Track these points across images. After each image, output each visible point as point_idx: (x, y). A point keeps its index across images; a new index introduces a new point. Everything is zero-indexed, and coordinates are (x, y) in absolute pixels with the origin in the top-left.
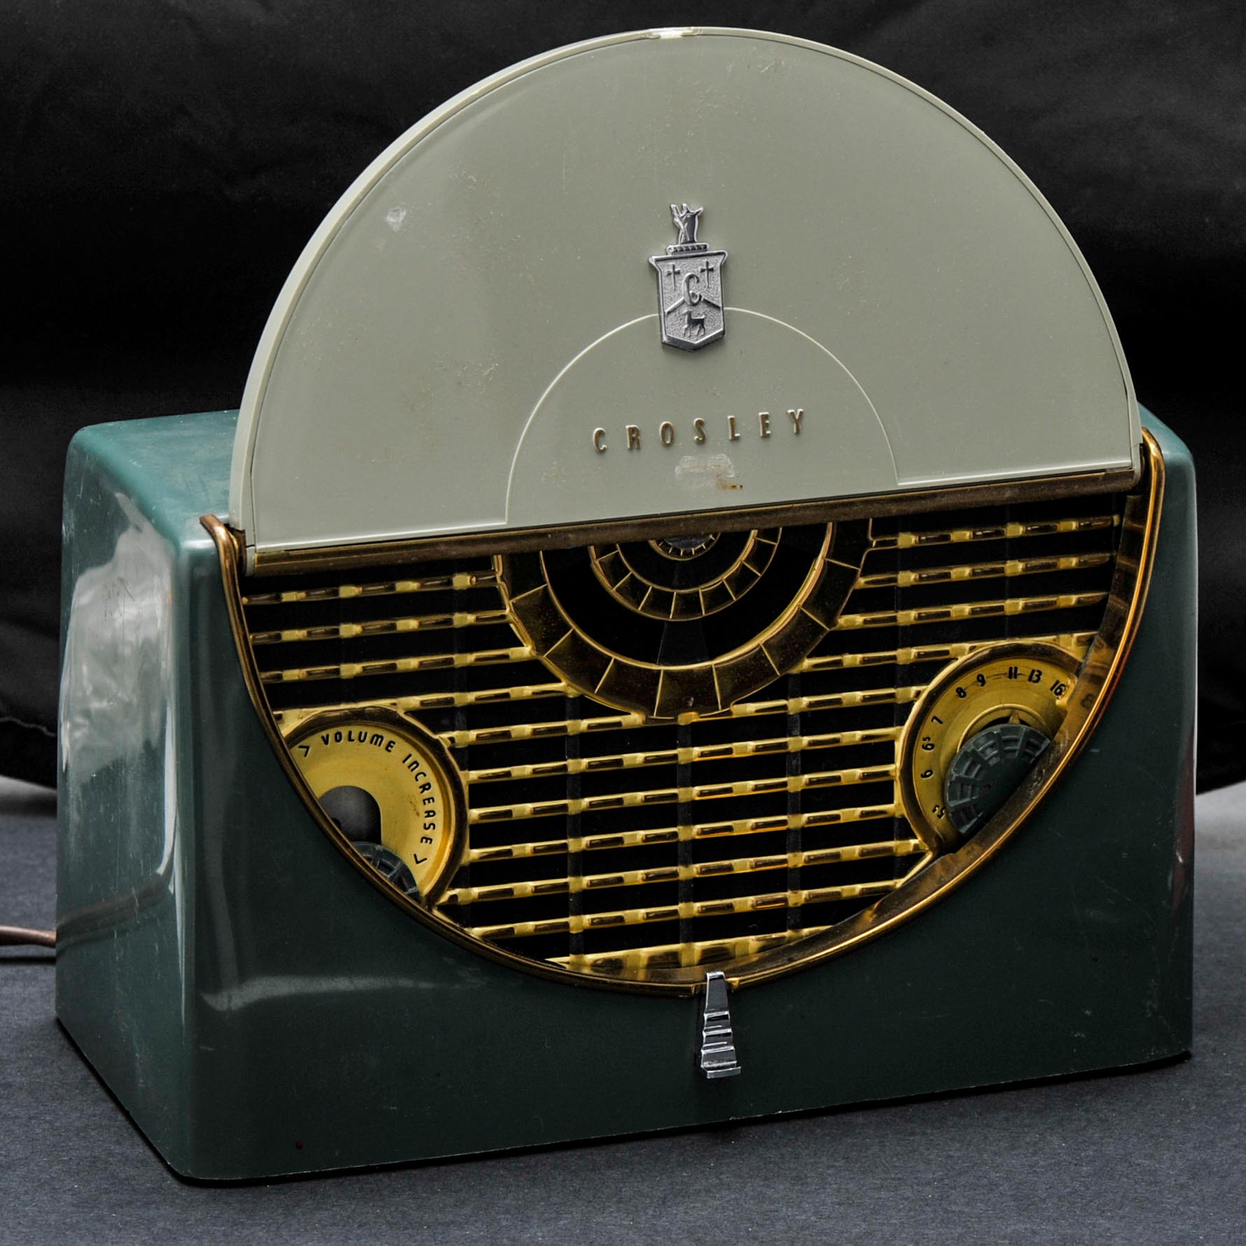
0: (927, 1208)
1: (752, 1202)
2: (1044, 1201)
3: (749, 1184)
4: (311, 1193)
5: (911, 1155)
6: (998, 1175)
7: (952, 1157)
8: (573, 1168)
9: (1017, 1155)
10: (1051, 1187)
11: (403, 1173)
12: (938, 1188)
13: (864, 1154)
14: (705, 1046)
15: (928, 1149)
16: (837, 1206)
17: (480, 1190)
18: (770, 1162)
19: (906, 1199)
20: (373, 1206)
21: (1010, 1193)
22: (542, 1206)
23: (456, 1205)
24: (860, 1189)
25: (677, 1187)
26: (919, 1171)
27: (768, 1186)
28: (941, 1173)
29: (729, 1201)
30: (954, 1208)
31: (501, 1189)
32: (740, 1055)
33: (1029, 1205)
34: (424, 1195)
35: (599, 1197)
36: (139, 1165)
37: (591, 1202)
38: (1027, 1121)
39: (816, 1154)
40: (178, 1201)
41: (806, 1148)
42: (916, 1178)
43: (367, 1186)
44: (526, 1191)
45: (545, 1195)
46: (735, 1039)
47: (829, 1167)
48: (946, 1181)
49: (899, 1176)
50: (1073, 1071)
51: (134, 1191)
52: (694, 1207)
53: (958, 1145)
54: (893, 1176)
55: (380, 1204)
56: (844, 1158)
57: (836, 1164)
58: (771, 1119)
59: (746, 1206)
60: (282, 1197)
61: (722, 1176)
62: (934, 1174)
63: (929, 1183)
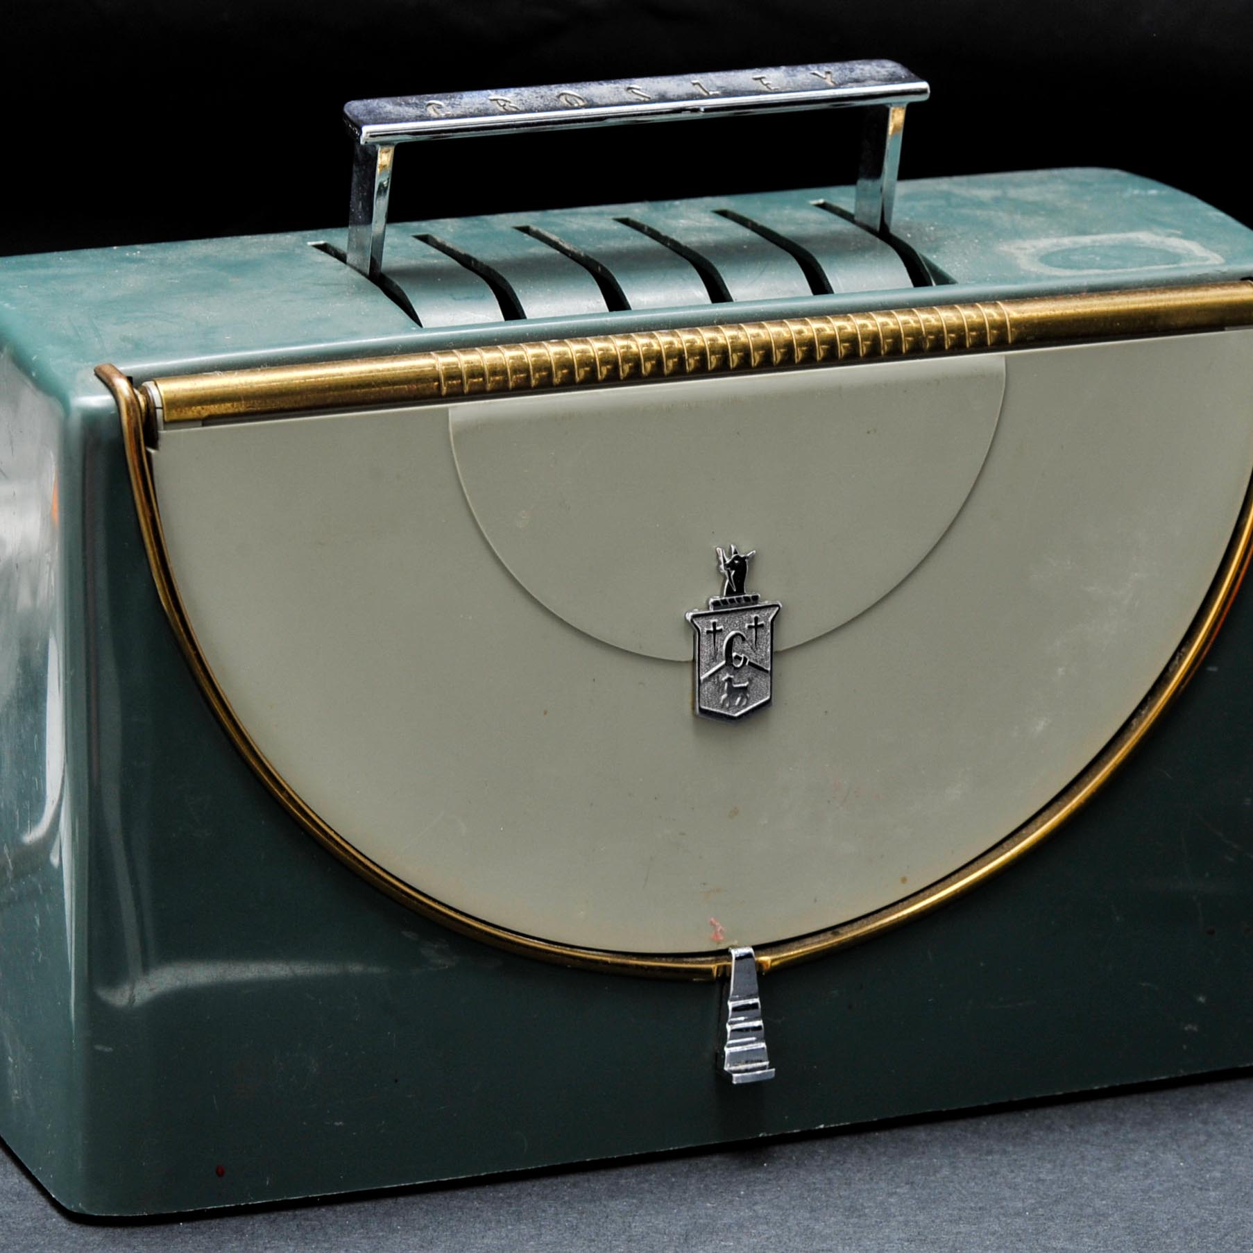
0: (1020, 1244)
1: (797, 1239)
2: (1167, 1234)
3: (792, 1217)
4: (236, 1232)
5: (991, 1178)
6: (1104, 1202)
7: (1044, 1181)
8: (567, 1198)
9: (1125, 1178)
10: (1173, 1218)
11: (352, 1206)
12: (1030, 1219)
13: (933, 1178)
14: (730, 1042)
15: (1012, 1171)
16: (906, 1244)
17: (451, 1227)
18: (815, 1189)
19: (994, 1234)
20: (317, 1248)
21: (1121, 1225)
22: (532, 1246)
23: (422, 1247)
24: (933, 1221)
25: (701, 1221)
26: (1005, 1199)
27: (817, 1220)
28: (1033, 1201)
29: (768, 1238)
30: (1054, 1244)
31: (478, 1226)
32: (774, 1054)
33: (1148, 1240)
34: (381, 1234)
35: (604, 1235)
36: (15, 1198)
37: (594, 1241)
38: (1131, 1136)
39: (872, 1179)
40: (67, 1244)
41: (859, 1171)
42: (1002, 1207)
43: (308, 1223)
44: (510, 1227)
45: (533, 1232)
46: (768, 1033)
47: (891, 1195)
48: (1041, 1211)
49: (980, 1205)
50: (1182, 1073)
51: (10, 1231)
52: (726, 1246)
53: (1049, 1166)
54: (972, 1205)
55: (326, 1245)
56: (907, 1184)
57: (898, 1190)
58: (810, 1136)
59: (791, 1244)
60: (200, 1238)
61: (756, 1207)
62: (1023, 1202)
63: (1018, 1214)
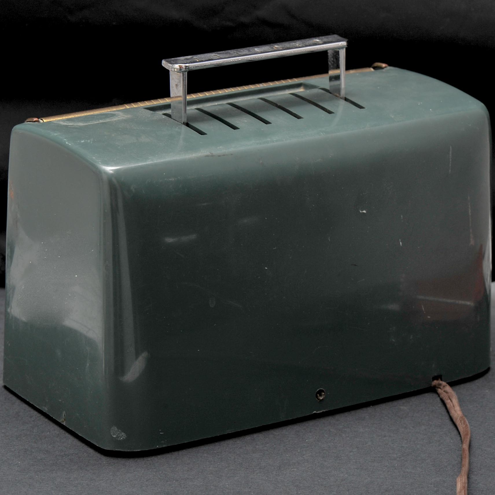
0: (396, 470)
1: (319, 468)
2: (446, 467)
3: (316, 460)
4: (124, 465)
5: (385, 446)
6: (425, 455)
7: (403, 447)
8: (238, 453)
9: (432, 446)
10: (448, 461)
11: (163, 456)
12: (399, 461)
13: (365, 446)
15: (393, 443)
16: (356, 470)
17: (198, 464)
18: (324, 450)
19: (386, 466)
20: (152, 471)
21: (431, 463)
22: (226, 471)
23: (188, 471)
24: (365, 462)
25: (285, 461)
26: (390, 454)
27: (325, 461)
28: (400, 454)
29: (308, 468)
30: (407, 470)
31: (207, 463)
33: (440, 469)
34: (174, 466)
35: (251, 466)
36: (46, 452)
37: (248, 468)
38: (434, 430)
39: (344, 446)
40: (65, 469)
41: (339, 443)
42: (389, 457)
43: (148, 462)
44: (218, 464)
45: (227, 465)
47: (350, 452)
48: (402, 458)
49: (382, 456)
51: (45, 465)
52: (293, 471)
53: (406, 441)
54: (379, 456)
55: (155, 470)
56: (356, 448)
57: (353, 450)
59: (316, 470)
60: (111, 467)
61: (304, 456)
62: (397, 455)
63: (395, 459)
